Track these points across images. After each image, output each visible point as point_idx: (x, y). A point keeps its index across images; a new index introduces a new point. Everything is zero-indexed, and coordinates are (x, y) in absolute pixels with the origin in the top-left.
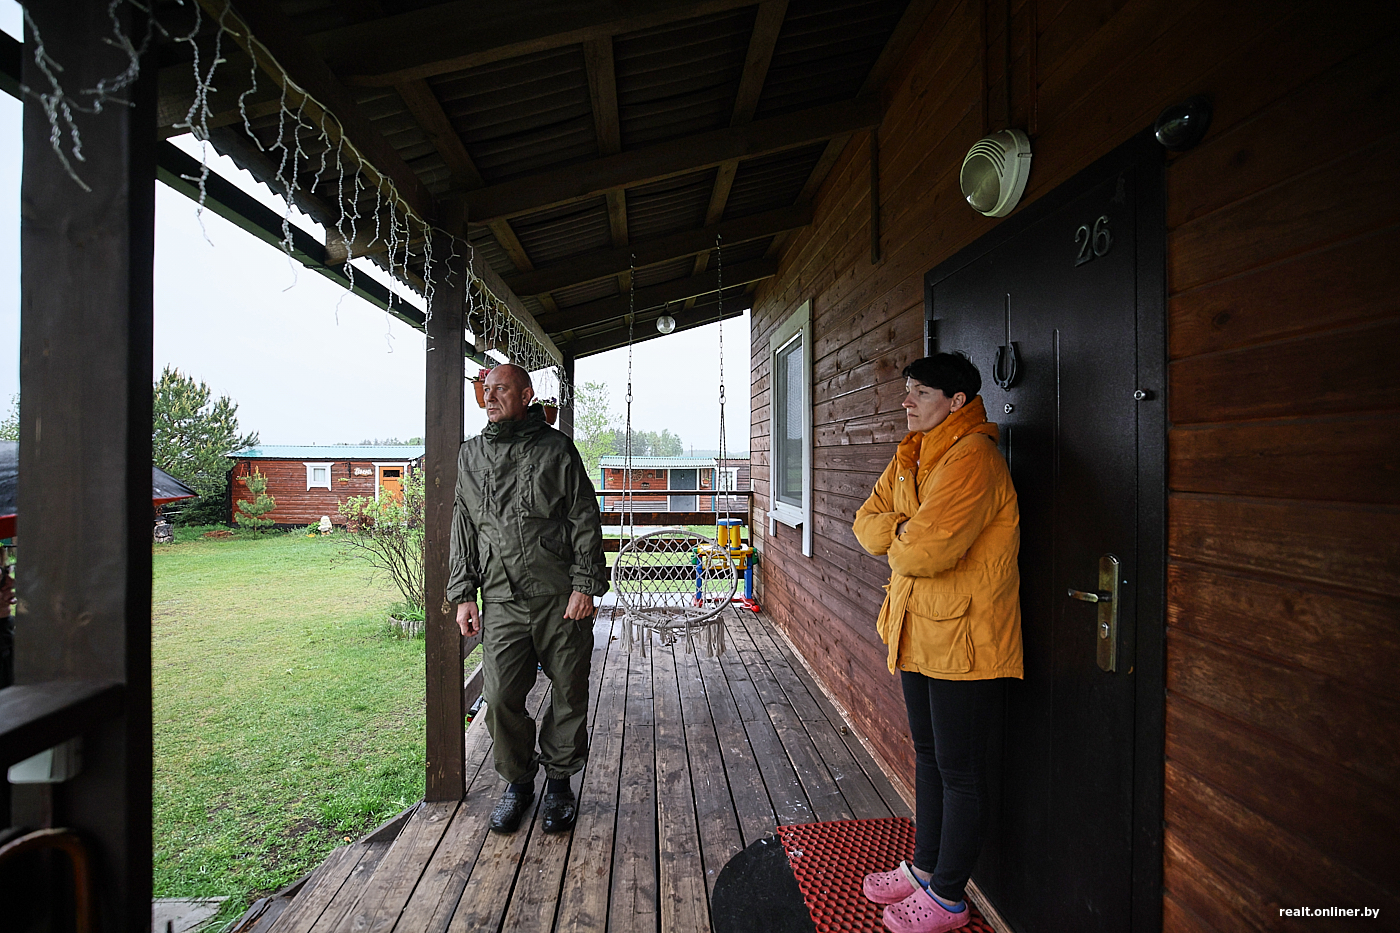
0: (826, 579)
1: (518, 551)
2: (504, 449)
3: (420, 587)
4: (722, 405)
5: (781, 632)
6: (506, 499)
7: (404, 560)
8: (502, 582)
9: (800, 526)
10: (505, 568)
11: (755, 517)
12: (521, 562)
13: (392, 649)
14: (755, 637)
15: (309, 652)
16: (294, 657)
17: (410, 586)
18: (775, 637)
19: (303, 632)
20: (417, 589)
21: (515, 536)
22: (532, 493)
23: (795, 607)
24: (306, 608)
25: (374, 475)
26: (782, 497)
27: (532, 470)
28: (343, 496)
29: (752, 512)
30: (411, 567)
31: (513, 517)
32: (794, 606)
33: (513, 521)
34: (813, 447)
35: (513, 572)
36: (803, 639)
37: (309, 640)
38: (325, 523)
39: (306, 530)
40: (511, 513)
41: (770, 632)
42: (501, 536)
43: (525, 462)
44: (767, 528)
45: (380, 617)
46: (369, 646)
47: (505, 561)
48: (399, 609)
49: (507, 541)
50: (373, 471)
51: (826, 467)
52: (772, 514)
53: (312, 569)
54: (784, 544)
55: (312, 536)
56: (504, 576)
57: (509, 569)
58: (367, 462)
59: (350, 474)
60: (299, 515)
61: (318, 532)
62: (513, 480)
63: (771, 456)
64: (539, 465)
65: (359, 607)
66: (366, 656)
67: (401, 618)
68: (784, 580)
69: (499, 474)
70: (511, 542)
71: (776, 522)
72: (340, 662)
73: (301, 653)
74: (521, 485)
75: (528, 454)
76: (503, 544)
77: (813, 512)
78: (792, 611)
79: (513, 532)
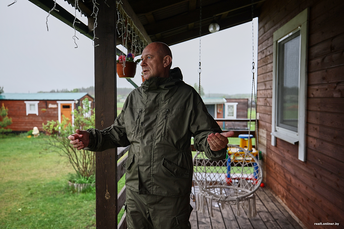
0: (318, 177)
1: (149, 164)
2: (153, 96)
3: (83, 166)
4: (254, 73)
5: (280, 201)
6: (149, 129)
7: (75, 153)
8: (136, 179)
9: (297, 143)
10: (139, 172)
11: (261, 134)
12: (149, 171)
13: (70, 198)
14: (265, 203)
15: (30, 199)
16: (23, 202)
17: (78, 165)
18: (277, 204)
19: (26, 188)
20: (81, 167)
21: (149, 154)
22: (165, 127)
23: (292, 189)
24: (28, 175)
25: (57, 108)
26: (280, 125)
27: (168, 112)
28: (44, 118)
29: (258, 131)
30: (79, 157)
31: (151, 141)
32: (290, 187)
33: (150, 144)
34: (308, 97)
35: (143, 176)
36: (298, 208)
37: (29, 193)
38: (35, 131)
39: (26, 134)
40: (150, 139)
41: (274, 200)
42: (141, 151)
43: (164, 106)
44: (269, 140)
45: (64, 181)
46: (59, 196)
47: (140, 168)
48: (72, 177)
49: (144, 156)
50: (57, 105)
51: (319, 110)
52: (273, 134)
53: (30, 154)
54: (282, 151)
55: (30, 137)
56: (137, 176)
57: (141, 173)
58: (54, 102)
59: (47, 107)
60: (23, 127)
61: (32, 135)
62: (155, 117)
63: (273, 102)
64: (173, 110)
65: (53, 174)
66: (58, 202)
67: (74, 182)
68: (282, 171)
69: (147, 112)
70: (146, 157)
71: (276, 138)
72: (45, 205)
73: (26, 200)
74: (159, 121)
75: (167, 102)
76: (141, 157)
77: (307, 136)
78: (289, 190)
79: (148, 151)
